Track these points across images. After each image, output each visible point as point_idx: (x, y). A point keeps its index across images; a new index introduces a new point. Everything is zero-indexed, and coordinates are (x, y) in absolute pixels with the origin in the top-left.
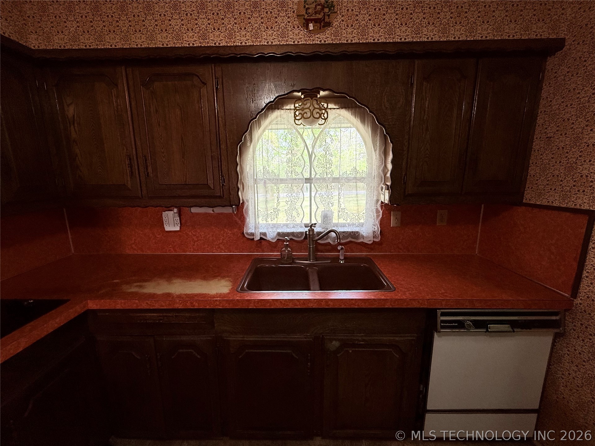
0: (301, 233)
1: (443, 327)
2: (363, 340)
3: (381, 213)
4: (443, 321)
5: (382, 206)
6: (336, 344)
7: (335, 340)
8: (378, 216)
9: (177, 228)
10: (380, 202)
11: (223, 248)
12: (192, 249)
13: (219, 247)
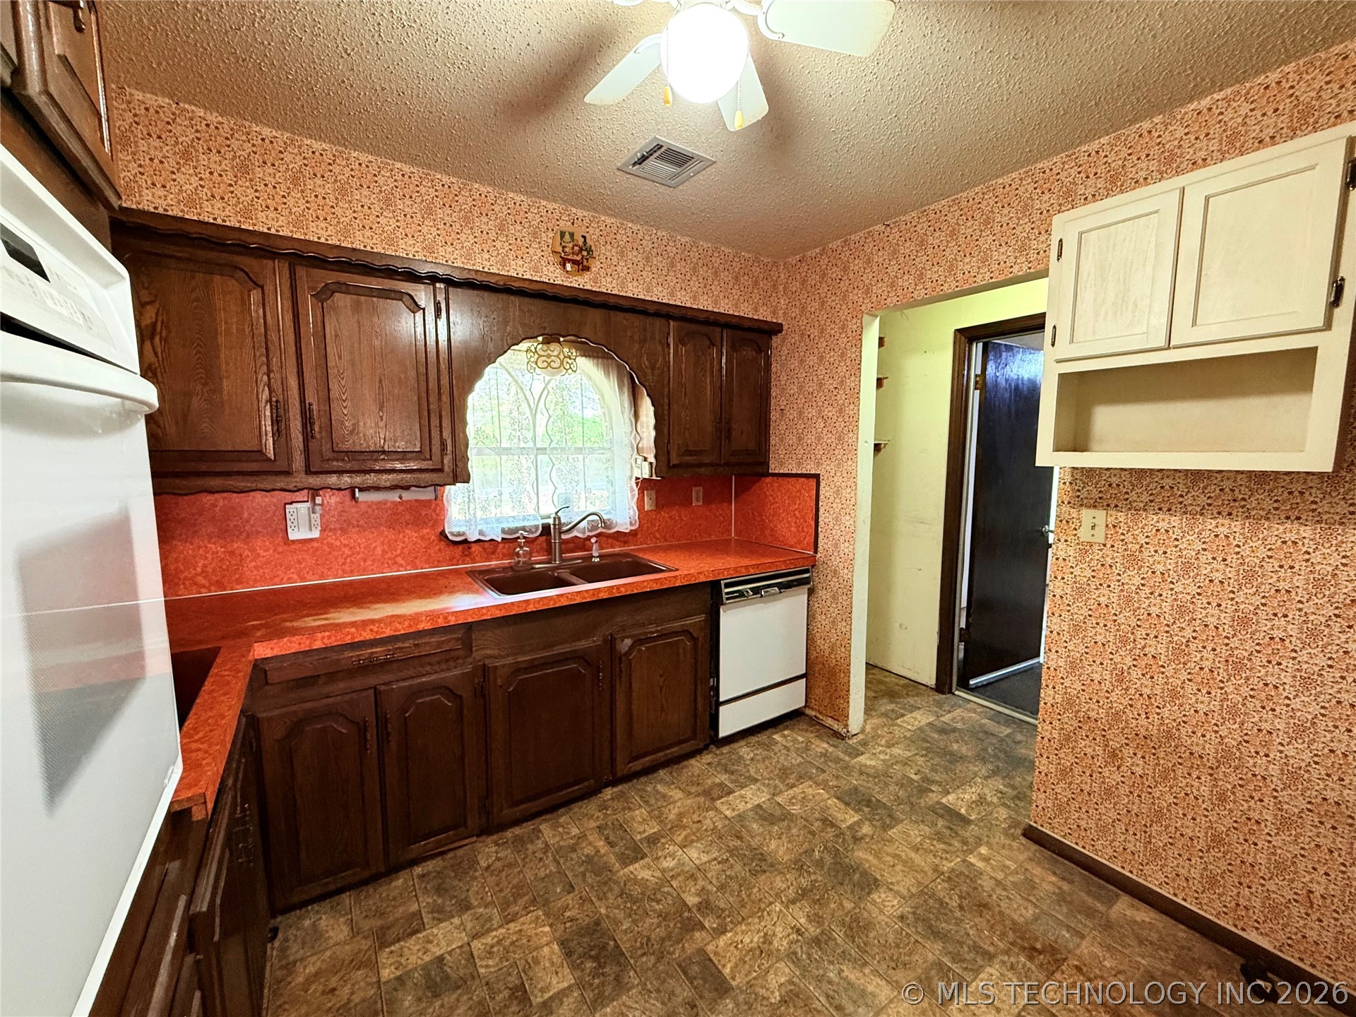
0: (537, 527)
1: (727, 599)
2: (657, 631)
3: (636, 492)
4: (727, 593)
5: (637, 484)
6: (628, 642)
7: (627, 637)
8: (633, 496)
9: (316, 534)
10: (634, 479)
11: (402, 562)
12: (340, 572)
13: (395, 563)
